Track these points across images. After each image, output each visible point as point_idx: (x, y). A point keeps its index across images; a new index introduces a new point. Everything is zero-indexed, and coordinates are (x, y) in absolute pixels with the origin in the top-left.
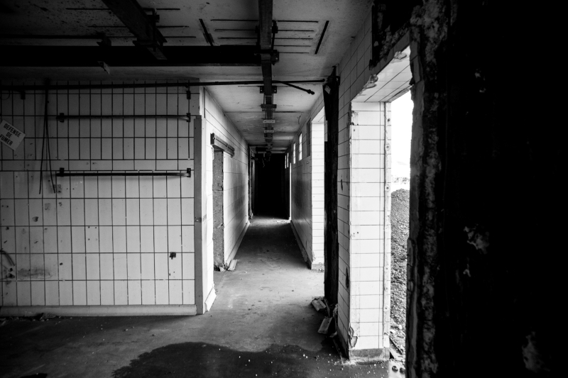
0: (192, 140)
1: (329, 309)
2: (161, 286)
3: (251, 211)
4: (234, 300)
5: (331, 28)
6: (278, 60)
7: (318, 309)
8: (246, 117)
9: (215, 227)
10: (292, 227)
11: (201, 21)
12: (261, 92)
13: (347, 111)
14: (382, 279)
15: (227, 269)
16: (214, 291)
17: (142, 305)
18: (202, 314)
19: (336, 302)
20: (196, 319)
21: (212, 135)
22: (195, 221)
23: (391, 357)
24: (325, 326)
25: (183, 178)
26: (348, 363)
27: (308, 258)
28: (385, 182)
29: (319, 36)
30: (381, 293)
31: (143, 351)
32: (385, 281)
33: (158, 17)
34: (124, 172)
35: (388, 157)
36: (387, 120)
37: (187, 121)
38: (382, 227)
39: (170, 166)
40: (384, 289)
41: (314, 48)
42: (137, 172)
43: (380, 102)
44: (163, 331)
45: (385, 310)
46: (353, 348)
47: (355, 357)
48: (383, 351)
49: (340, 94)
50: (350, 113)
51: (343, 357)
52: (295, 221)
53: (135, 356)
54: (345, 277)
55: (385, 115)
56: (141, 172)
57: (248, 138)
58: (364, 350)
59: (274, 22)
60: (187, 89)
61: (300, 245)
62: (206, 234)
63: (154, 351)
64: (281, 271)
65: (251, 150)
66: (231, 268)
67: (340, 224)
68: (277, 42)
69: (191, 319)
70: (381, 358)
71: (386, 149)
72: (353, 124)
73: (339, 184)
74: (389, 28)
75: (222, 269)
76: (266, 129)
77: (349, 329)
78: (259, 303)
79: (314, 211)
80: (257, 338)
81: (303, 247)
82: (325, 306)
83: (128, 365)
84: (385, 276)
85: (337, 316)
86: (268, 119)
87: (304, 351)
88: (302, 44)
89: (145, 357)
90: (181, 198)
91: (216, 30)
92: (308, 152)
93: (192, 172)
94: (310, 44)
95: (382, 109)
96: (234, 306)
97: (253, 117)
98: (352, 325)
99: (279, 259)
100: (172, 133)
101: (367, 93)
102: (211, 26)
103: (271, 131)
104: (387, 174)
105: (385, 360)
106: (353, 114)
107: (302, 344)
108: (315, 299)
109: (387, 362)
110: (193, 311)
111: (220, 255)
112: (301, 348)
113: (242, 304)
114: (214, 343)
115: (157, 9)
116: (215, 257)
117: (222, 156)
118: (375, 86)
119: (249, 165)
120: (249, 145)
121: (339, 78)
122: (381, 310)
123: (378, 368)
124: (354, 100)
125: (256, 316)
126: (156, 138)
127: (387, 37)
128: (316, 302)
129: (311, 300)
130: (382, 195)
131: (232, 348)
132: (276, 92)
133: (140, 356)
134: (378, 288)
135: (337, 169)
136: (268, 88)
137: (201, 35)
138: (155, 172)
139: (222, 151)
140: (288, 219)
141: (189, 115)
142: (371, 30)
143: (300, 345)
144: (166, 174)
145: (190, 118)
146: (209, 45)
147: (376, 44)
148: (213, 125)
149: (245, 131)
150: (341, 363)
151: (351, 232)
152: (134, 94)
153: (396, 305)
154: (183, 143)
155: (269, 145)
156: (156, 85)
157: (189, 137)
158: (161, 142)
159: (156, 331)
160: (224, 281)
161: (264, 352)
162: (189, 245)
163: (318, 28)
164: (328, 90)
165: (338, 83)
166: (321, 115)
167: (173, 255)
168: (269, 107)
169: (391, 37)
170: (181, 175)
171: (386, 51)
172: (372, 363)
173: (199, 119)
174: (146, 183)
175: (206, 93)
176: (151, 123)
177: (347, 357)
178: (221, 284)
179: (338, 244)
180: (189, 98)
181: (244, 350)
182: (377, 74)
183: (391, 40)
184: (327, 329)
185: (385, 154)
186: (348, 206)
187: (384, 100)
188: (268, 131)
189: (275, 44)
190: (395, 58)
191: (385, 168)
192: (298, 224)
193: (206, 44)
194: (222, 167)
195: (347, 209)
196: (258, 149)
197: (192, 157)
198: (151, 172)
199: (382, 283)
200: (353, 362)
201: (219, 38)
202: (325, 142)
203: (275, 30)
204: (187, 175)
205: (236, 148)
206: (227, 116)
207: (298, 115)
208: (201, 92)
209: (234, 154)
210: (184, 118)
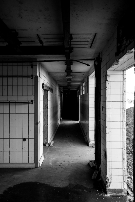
0: (34, 87)
1: (97, 167)
2: (19, 154)
3: (61, 117)
4: (52, 161)
5: (97, 37)
6: (73, 51)
7: (92, 166)
8: (59, 75)
9: (44, 126)
10: (80, 125)
11: (37, 35)
12: (65, 65)
13: (105, 75)
14: (122, 154)
15: (49, 145)
16: (43, 156)
17: (10, 163)
18: (37, 167)
19: (100, 164)
20: (35, 170)
21: (43, 84)
22: (35, 124)
23: (128, 194)
24: (95, 175)
25: (29, 105)
26: (106, 195)
27: (87, 140)
28: (123, 108)
29: (92, 40)
30: (122, 161)
31: (9, 186)
32: (124, 155)
33: (18, 34)
34: (2, 102)
35: (125, 96)
36: (124, 79)
37: (32, 78)
38: (122, 129)
39: (24, 99)
40: (123, 159)
41: (90, 45)
42: (9, 102)
43: (121, 70)
44: (19, 176)
45: (124, 170)
46: (109, 188)
47: (110, 193)
48: (124, 190)
49: (102, 66)
50: (106, 76)
51: (104, 192)
52: (81, 122)
53: (5, 189)
54: (104, 152)
55: (123, 77)
56: (10, 102)
57: (60, 84)
58: (114, 189)
59: (71, 35)
60: (32, 64)
61: (83, 134)
62: (40, 130)
63: (14, 186)
64: (74, 147)
65: (61, 89)
66: (51, 145)
67: (102, 127)
68: (72, 43)
69: (32, 170)
70: (123, 194)
71: (124, 92)
72: (108, 81)
73: (101, 108)
74: (125, 38)
75: (47, 145)
76: (68, 80)
77: (106, 178)
78: (64, 163)
79: (90, 119)
80: (62, 180)
81: (85, 135)
82: (95, 165)
83: (2, 193)
84: (124, 153)
85: (101, 170)
86: (69, 76)
87: (85, 188)
88: (84, 44)
89: (10, 189)
90: (28, 113)
91: (44, 39)
92: (87, 91)
93: (34, 102)
94: (88, 44)
95: (122, 73)
96: (52, 164)
97: (62, 75)
98: (108, 176)
99: (74, 141)
100: (25, 84)
101: (114, 67)
102: (42, 37)
103: (70, 81)
104: (124, 104)
105: (125, 195)
106: (108, 76)
107: (84, 184)
108: (91, 161)
109: (126, 196)
110: (33, 166)
111: (46, 139)
112: (83, 186)
113: (56, 163)
114: (42, 182)
115: (17, 30)
116: (44, 140)
117: (48, 93)
118: (118, 64)
119: (60, 96)
120: (60, 87)
121: (102, 58)
122: (122, 169)
123: (121, 199)
124: (108, 70)
125: (63, 169)
126: (17, 86)
127: (124, 42)
128: (91, 163)
129: (88, 161)
130: (122, 114)
131: (51, 185)
132: (72, 65)
133: (8, 189)
134: (120, 158)
135: (100, 101)
136: (69, 63)
137: (37, 41)
138: (17, 102)
139: (47, 91)
140: (78, 121)
141: (32, 76)
142: (116, 38)
143: (83, 185)
144: (22, 103)
146: (41, 45)
147: (119, 45)
148: (43, 80)
150: (103, 195)
151: (107, 132)
152: (7, 66)
153: (130, 166)
154: (30, 88)
155: (69, 87)
156: (17, 62)
157: (32, 86)
158: (20, 88)
159: (16, 176)
160: (48, 151)
161: (66, 187)
162: (32, 135)
163: (91, 37)
164: (97, 63)
165: (101, 61)
166: (93, 74)
167: (24, 140)
168: (69, 71)
169: (126, 42)
170: (28, 103)
171: (123, 48)
172: (118, 196)
173: (37, 77)
174: (13, 107)
175: (40, 65)
176: (15, 79)
177: (106, 193)
178: (47, 152)
179: (101, 136)
180: (32, 68)
181: (57, 186)
182: (119, 59)
183: (126, 44)
184: (96, 177)
185: (123, 95)
186: (106, 119)
187: (123, 70)
188: (69, 81)
189: (71, 44)
190: (127, 53)
191: (123, 101)
192: (83, 124)
193: (40, 45)
194: (48, 98)
195: (105, 120)
196: (64, 88)
197: (34, 95)
198: (15, 102)
199: (122, 156)
200: (108, 195)
201: (46, 42)
202: (95, 88)
203: (71, 38)
204: (31, 103)
205: (54, 89)
206: (50, 75)
207: (83, 74)
208: (38, 65)
209: (53, 91)
210: (30, 77)
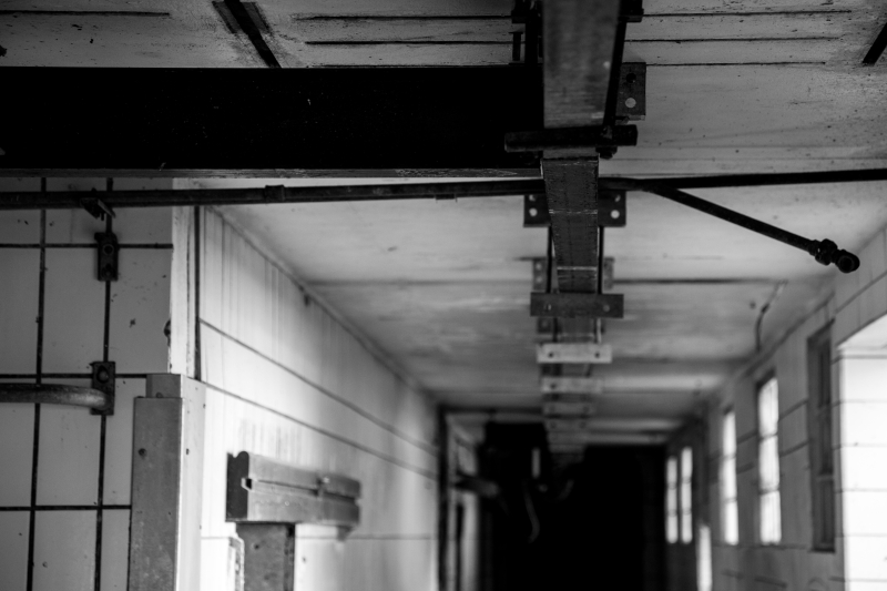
0: (117, 523)
12: (530, 222)
21: (238, 466)
37: (95, 411)
60: (100, 225)
88: (784, 33)
97: (477, 302)
117: (291, 549)
119: (445, 534)
120: (442, 411)
132: (621, 222)
139: (289, 529)
141: (103, 376)
145: (110, 394)
148: (243, 399)
149: (423, 354)
157: (100, 508)
173: (163, 397)
180: (107, 271)
205: (365, 469)
207: (760, 295)
208: (180, 237)
209: (355, 514)
210: (76, 398)
